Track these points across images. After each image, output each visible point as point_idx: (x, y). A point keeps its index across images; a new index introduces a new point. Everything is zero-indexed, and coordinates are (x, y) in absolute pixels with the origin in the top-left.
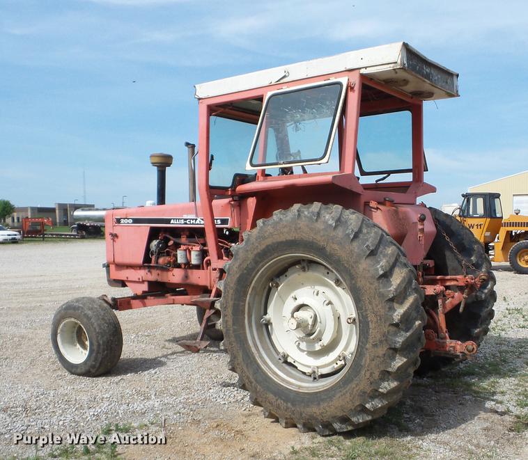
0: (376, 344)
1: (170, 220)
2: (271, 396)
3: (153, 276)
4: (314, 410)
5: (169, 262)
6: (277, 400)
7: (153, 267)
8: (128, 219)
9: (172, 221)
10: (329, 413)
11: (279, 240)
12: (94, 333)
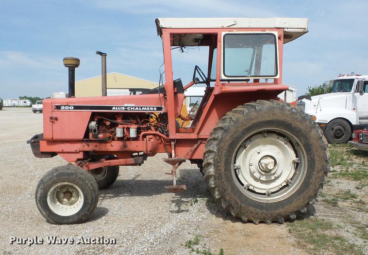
0: (319, 172)
1: (112, 107)
2: (252, 209)
3: (91, 147)
4: (281, 211)
5: (110, 137)
6: (256, 210)
7: (91, 141)
8: (69, 106)
9: (114, 108)
10: (289, 211)
11: (262, 120)
12: (89, 191)
